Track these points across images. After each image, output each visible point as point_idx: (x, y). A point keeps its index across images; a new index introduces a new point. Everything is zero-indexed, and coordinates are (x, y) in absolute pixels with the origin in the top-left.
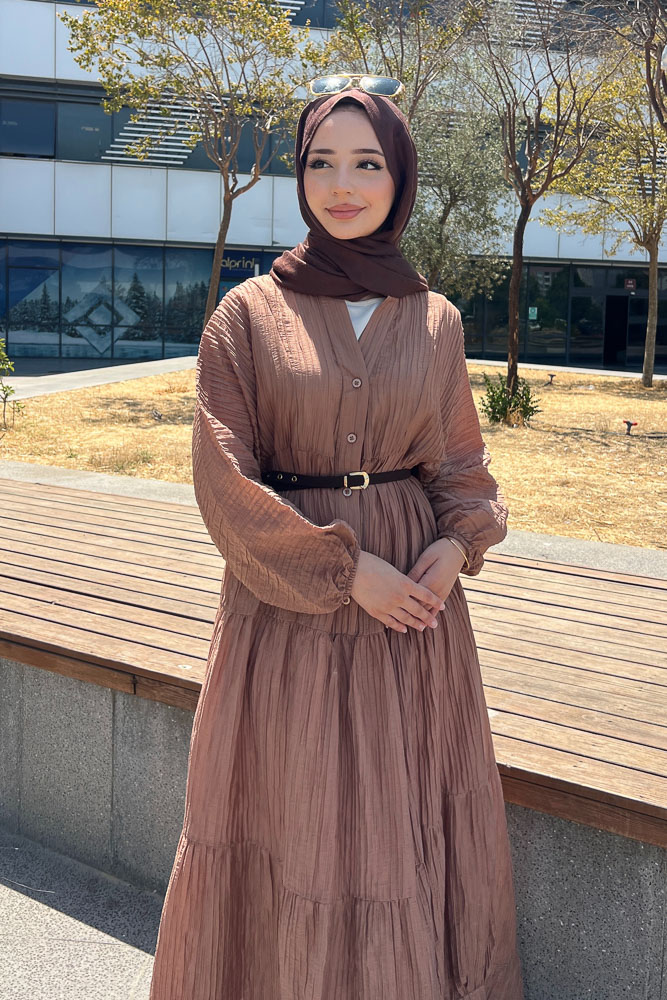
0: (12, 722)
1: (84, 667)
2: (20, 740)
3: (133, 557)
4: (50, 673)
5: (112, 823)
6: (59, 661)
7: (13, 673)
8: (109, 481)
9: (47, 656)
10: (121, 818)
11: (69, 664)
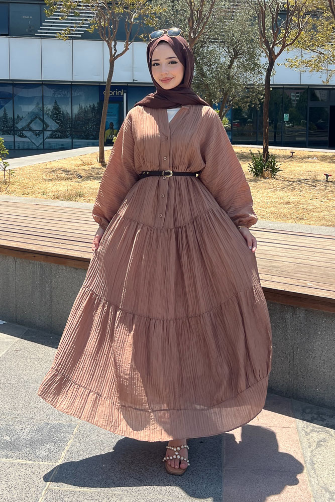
0: (47, 289)
1: (78, 262)
2: (51, 296)
3: (88, 229)
4: (64, 268)
6: (69, 261)
7: (47, 269)
8: (66, 203)
9: (64, 260)
11: (73, 262)
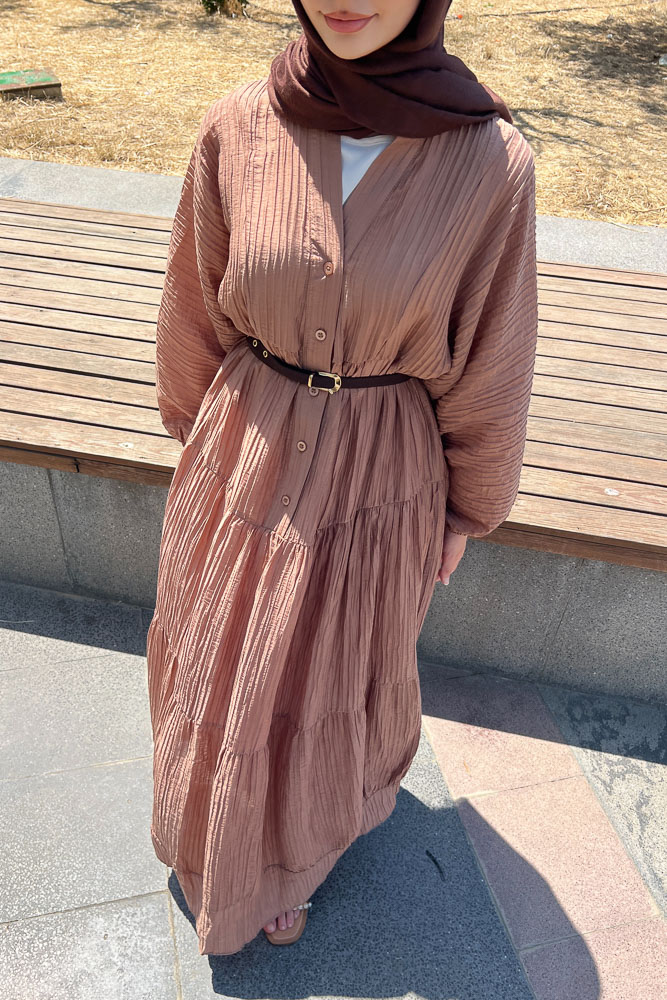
5: (67, 562)
10: (76, 558)
